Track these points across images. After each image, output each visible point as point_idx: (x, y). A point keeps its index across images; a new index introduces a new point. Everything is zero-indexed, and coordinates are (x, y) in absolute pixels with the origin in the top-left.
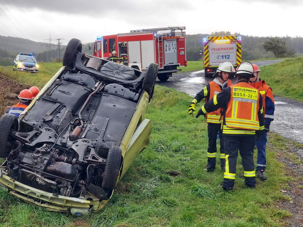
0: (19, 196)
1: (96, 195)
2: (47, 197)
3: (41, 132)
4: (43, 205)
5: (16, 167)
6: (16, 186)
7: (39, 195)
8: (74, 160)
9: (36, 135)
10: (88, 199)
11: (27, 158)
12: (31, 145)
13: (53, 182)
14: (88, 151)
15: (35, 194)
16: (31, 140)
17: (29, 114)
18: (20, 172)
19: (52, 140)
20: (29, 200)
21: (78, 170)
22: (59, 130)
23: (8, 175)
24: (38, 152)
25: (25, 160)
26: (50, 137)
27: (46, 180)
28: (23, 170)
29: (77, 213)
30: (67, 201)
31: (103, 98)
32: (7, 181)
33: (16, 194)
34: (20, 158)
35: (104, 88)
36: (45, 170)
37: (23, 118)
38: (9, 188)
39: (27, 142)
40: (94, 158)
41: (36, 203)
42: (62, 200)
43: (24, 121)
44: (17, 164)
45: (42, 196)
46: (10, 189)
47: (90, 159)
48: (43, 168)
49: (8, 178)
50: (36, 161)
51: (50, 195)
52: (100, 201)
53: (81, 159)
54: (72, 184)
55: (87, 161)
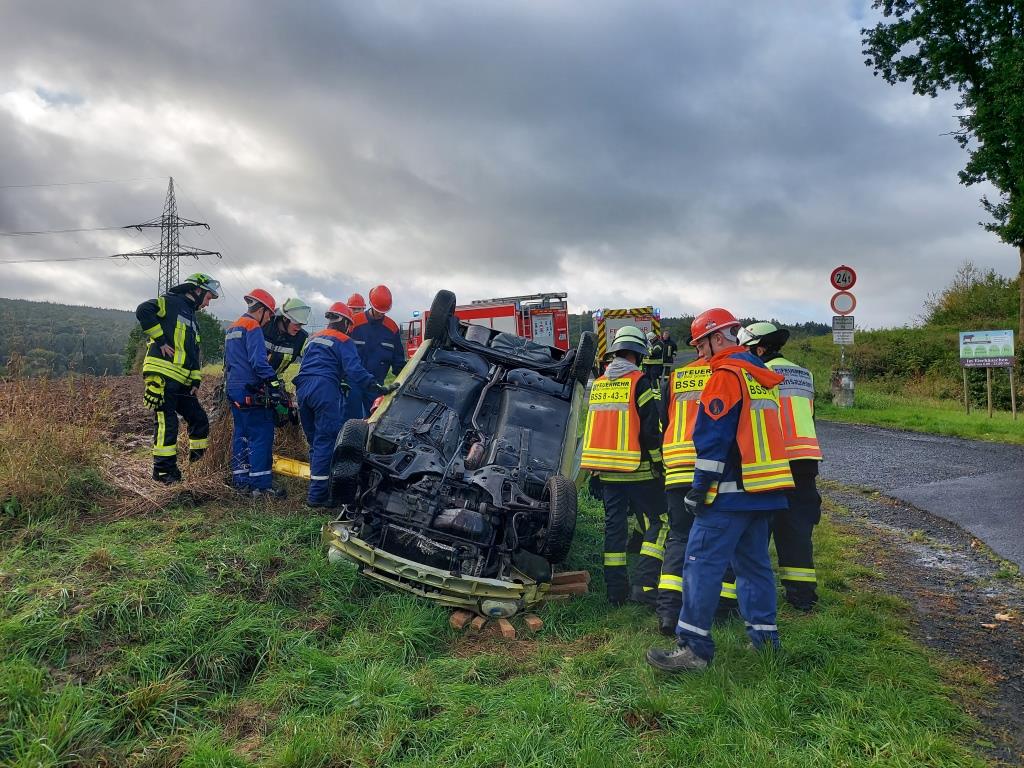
0: (381, 578)
1: (530, 574)
2: (440, 579)
3: (415, 454)
4: (428, 595)
5: (376, 521)
6: (378, 558)
7: (424, 575)
8: (483, 505)
9: (406, 461)
10: (517, 581)
11: (394, 505)
12: (401, 477)
13: (451, 549)
14: (506, 488)
15: (415, 573)
16: (399, 468)
17: (384, 421)
18: (384, 531)
19: (436, 468)
20: (402, 585)
21: (493, 525)
22: (444, 451)
23: (358, 537)
24: (415, 492)
25: (389, 508)
26: (433, 464)
27: (437, 545)
28: (391, 525)
29: (493, 610)
30: (480, 586)
31: (508, 394)
32: (358, 548)
33: (375, 575)
34: (380, 503)
35: (505, 377)
36: (432, 525)
37: (376, 429)
38: (361, 563)
39: (392, 473)
40: (519, 500)
41: (415, 590)
42: (469, 584)
43: (378, 435)
44: (377, 516)
45: (429, 577)
46: (363, 565)
47: (512, 501)
48: (427, 523)
49: (361, 543)
50: (414, 508)
51: (446, 574)
52: (538, 584)
53: (497, 502)
54: (484, 551)
55: (510, 506)
